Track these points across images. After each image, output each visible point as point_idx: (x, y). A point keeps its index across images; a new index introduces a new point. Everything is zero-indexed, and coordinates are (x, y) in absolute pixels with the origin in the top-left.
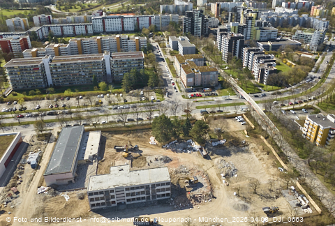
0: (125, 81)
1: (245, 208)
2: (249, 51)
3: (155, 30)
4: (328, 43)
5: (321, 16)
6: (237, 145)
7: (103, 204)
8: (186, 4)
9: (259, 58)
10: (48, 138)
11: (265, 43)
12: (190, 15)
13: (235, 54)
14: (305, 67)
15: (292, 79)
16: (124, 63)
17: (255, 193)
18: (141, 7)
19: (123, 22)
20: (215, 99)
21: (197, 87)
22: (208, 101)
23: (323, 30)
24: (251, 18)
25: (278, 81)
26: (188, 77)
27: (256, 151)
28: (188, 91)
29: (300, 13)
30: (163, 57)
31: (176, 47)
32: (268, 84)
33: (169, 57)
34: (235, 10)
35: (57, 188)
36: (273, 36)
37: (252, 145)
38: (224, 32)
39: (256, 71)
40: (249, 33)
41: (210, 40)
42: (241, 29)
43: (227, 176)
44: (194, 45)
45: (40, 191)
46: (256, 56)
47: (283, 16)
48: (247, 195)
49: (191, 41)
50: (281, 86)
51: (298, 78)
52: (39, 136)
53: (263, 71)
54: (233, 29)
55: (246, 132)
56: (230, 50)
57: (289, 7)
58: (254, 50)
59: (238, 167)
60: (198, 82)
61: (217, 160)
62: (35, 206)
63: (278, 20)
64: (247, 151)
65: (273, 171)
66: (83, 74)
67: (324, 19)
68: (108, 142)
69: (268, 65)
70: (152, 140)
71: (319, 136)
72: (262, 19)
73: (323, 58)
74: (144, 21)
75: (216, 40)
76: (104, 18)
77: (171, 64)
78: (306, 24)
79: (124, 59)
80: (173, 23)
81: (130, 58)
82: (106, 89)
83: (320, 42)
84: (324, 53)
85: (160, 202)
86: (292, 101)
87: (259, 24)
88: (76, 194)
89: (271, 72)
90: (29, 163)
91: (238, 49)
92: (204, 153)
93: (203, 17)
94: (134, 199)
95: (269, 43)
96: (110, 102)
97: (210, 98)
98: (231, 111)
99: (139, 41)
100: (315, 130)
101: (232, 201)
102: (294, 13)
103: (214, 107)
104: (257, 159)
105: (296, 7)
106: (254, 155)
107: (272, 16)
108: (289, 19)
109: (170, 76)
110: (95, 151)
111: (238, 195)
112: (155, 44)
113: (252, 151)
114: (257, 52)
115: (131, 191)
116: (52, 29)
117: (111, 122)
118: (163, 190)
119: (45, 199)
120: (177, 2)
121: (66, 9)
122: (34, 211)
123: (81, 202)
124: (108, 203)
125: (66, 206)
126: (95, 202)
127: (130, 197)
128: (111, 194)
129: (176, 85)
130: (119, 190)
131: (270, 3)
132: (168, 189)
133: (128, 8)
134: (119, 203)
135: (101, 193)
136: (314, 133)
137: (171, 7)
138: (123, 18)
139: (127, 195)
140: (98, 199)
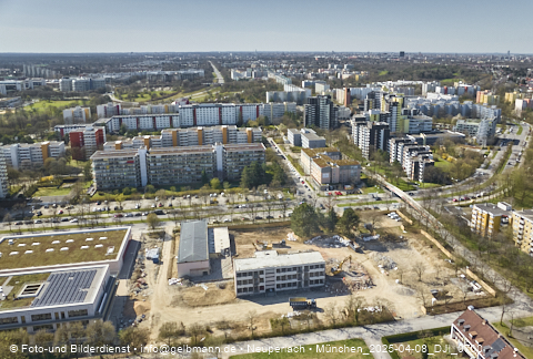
0: (244, 176)
1: (411, 293)
2: (397, 142)
3: (266, 123)
4: (502, 137)
5: (490, 104)
6: (392, 241)
7: (251, 288)
8: (301, 90)
9: (410, 150)
10: (162, 235)
11: (418, 136)
12: (314, 102)
13: (378, 146)
14: (472, 161)
15: (456, 175)
17: (420, 281)
18: (238, 96)
19: (220, 112)
20: (360, 197)
21: (334, 184)
22: (352, 199)
23: (492, 118)
24: (395, 104)
25: (437, 178)
26: (323, 172)
27: (416, 246)
28: (323, 189)
29: (461, 100)
30: (282, 154)
31: (298, 142)
32: (425, 181)
33: (291, 154)
34: (372, 95)
35: (191, 279)
36: (426, 128)
37: (412, 240)
38: (362, 122)
39: (408, 166)
40: (394, 125)
41: (343, 132)
42: (383, 117)
43: (385, 267)
44: (323, 138)
45: (171, 282)
46: (407, 148)
47: (438, 103)
48: (411, 283)
49: (319, 134)
50: (441, 183)
51: (465, 174)
52: (150, 235)
53: (417, 164)
54: (372, 119)
55: (403, 227)
56: (371, 142)
57: (446, 92)
58: (403, 141)
59: (397, 261)
60: (336, 178)
61: (372, 254)
62: (172, 295)
63: (432, 108)
64: (406, 247)
65: (440, 262)
66: (188, 169)
67: (494, 107)
68: (236, 240)
69: (423, 158)
70: (291, 236)
71: (490, 226)
72: (410, 105)
73: (495, 154)
74: (249, 111)
75: (350, 133)
76: (194, 108)
78: (471, 114)
79: (240, 151)
80: (289, 114)
81: (247, 150)
82: (220, 188)
83: (490, 133)
84: (496, 147)
85: (312, 289)
86: (457, 198)
87: (406, 112)
88: (214, 285)
89: (427, 165)
90: (148, 258)
91: (381, 141)
92: (356, 246)
93: (331, 104)
94: (284, 285)
95: (422, 136)
96: (228, 201)
97: (354, 196)
98: (383, 208)
99: (252, 133)
100: (484, 220)
101: (395, 287)
102: (453, 99)
103: (360, 204)
104: (419, 254)
105: (456, 92)
106: (414, 249)
107: (424, 104)
108: (446, 108)
110: (227, 245)
111: (400, 283)
112: (269, 140)
113: (412, 246)
114: (407, 142)
115: (282, 274)
116: (125, 122)
117: (235, 220)
118: (317, 274)
119: (180, 289)
120: (288, 88)
121: (129, 98)
122: (171, 299)
123: (222, 291)
124: (256, 288)
125: (207, 295)
126: (243, 286)
127: (280, 282)
128: (261, 276)
129: (306, 184)
130: (269, 271)
131: (418, 89)
132: (322, 273)
133: (219, 96)
134: (267, 290)
135: (250, 274)
136: (484, 224)
137: (281, 95)
138: (220, 108)
139: (278, 278)
140: (245, 282)
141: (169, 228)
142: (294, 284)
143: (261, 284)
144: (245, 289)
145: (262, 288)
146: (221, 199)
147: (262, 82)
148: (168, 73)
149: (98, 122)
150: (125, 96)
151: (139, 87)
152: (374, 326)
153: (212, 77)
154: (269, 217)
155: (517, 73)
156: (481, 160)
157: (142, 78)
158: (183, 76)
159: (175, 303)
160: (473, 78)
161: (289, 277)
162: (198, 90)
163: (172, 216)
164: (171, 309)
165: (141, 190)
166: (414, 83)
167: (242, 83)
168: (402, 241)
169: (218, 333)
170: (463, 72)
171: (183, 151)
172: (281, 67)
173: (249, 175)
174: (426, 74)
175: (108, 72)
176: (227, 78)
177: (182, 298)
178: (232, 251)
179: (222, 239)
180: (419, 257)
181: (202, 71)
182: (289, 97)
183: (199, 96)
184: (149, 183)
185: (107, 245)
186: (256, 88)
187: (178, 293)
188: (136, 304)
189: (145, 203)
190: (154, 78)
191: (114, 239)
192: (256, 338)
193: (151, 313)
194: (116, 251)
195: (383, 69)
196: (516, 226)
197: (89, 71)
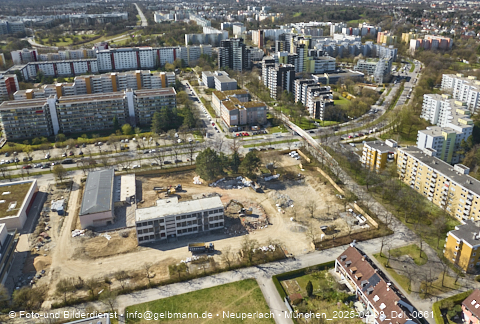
0: (155, 121)
1: (303, 230)
2: (301, 83)
3: (182, 66)
4: (396, 74)
5: (388, 44)
6: (291, 179)
7: (152, 237)
8: (219, 32)
9: (313, 91)
10: (70, 185)
11: (321, 76)
12: (228, 45)
13: (285, 88)
14: (367, 99)
15: (353, 113)
16: (152, 101)
17: (312, 217)
18: (159, 38)
19: (138, 56)
20: (264, 137)
21: (241, 126)
22: (257, 140)
23: (388, 58)
24: (302, 46)
25: (335, 115)
26: (231, 114)
27: (312, 183)
28: (231, 131)
29: (363, 41)
30: (196, 96)
31: (212, 84)
32: (325, 119)
33: (204, 96)
34: (283, 37)
35: (94, 229)
36: (330, 68)
37: (309, 177)
38: (270, 63)
39: (310, 106)
40: (301, 64)
41: (254, 74)
42: (291, 59)
43: (282, 206)
44: (234, 80)
45: (74, 234)
46: (310, 89)
47: (343, 44)
48: (305, 220)
49: (231, 76)
50: (339, 120)
51: (360, 112)
52: (58, 185)
53: (318, 104)
54: (280, 61)
55: (301, 166)
56: (279, 83)
57: (351, 33)
58: (307, 82)
59: (294, 198)
60: (244, 120)
61: (271, 193)
62: (73, 248)
63: (337, 48)
64: (303, 184)
65: (331, 198)
66: (100, 116)
67: (391, 47)
68: (144, 185)
69: (324, 98)
70: (197, 179)
71: (378, 162)
72: (318, 47)
73: (389, 91)
74: (167, 54)
75: (261, 75)
76: (112, 53)
77: (208, 104)
78: (371, 54)
79: (151, 97)
80: (205, 56)
81: (159, 95)
82: (131, 133)
83: (386, 71)
84: (391, 84)
85: (213, 232)
86: (351, 134)
87: (314, 54)
88: (117, 234)
89: (327, 104)
90: (54, 211)
91: (288, 82)
92: (257, 187)
93: (244, 47)
94: (185, 231)
95: (326, 76)
96: (138, 147)
97: (259, 137)
98: (284, 148)
99: (165, 77)
100: (373, 156)
101: (289, 225)
102: (356, 40)
103: (263, 144)
104: (314, 190)
105: (360, 33)
106: (310, 187)
107: (330, 44)
108: (350, 48)
109: (209, 116)
110: (133, 192)
111: (294, 220)
112: (185, 82)
113: (308, 183)
114: (311, 83)
115: (182, 221)
116: (41, 68)
117: (144, 166)
118: (216, 218)
119: (83, 240)
120: (207, 31)
121: (50, 42)
122: (73, 252)
123: (126, 240)
124: (157, 236)
125: (109, 245)
126: (144, 235)
127: (181, 228)
128: (161, 224)
129: (216, 125)
130: (169, 219)
131: (327, 30)
132: (221, 217)
133: (140, 39)
134: (169, 236)
135: (150, 223)
136: (373, 160)
137: (200, 37)
138: (138, 51)
139: (179, 225)
140: (146, 231)
141: (78, 177)
142: (195, 229)
143: (162, 232)
144: (146, 238)
145: (163, 234)
146: (132, 145)
147: (183, 24)
148: (91, 16)
149: (13, 69)
150: (46, 40)
151: (61, 31)
152: (267, 265)
153: (137, 19)
154: (177, 162)
155: (415, 15)
156: (376, 97)
157: (65, 21)
158: (106, 20)
159: (76, 256)
160: (376, 19)
161: (190, 223)
162: (121, 33)
163: (80, 164)
164: (72, 262)
165: (52, 138)
166: (324, 24)
167: (163, 26)
168: (300, 178)
169: (116, 285)
170: (368, 13)
171: (94, 98)
172: (203, 9)
173: (159, 120)
174: (336, 15)
175: (30, 14)
176: (150, 21)
177: (84, 250)
178: (138, 198)
179: (128, 186)
180: (314, 194)
181: (125, 14)
182: (207, 40)
183: (121, 39)
184: (60, 132)
185: (9, 200)
186: (176, 31)
187: (80, 245)
188: (37, 260)
189: (55, 152)
190: (77, 22)
191: (17, 194)
192: (154, 286)
193: (52, 267)
194: (18, 206)
195: (297, 11)
196: (400, 162)
197: (9, 13)
